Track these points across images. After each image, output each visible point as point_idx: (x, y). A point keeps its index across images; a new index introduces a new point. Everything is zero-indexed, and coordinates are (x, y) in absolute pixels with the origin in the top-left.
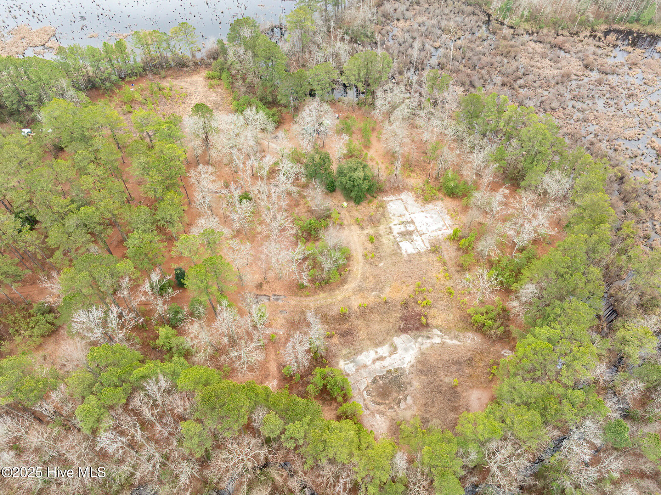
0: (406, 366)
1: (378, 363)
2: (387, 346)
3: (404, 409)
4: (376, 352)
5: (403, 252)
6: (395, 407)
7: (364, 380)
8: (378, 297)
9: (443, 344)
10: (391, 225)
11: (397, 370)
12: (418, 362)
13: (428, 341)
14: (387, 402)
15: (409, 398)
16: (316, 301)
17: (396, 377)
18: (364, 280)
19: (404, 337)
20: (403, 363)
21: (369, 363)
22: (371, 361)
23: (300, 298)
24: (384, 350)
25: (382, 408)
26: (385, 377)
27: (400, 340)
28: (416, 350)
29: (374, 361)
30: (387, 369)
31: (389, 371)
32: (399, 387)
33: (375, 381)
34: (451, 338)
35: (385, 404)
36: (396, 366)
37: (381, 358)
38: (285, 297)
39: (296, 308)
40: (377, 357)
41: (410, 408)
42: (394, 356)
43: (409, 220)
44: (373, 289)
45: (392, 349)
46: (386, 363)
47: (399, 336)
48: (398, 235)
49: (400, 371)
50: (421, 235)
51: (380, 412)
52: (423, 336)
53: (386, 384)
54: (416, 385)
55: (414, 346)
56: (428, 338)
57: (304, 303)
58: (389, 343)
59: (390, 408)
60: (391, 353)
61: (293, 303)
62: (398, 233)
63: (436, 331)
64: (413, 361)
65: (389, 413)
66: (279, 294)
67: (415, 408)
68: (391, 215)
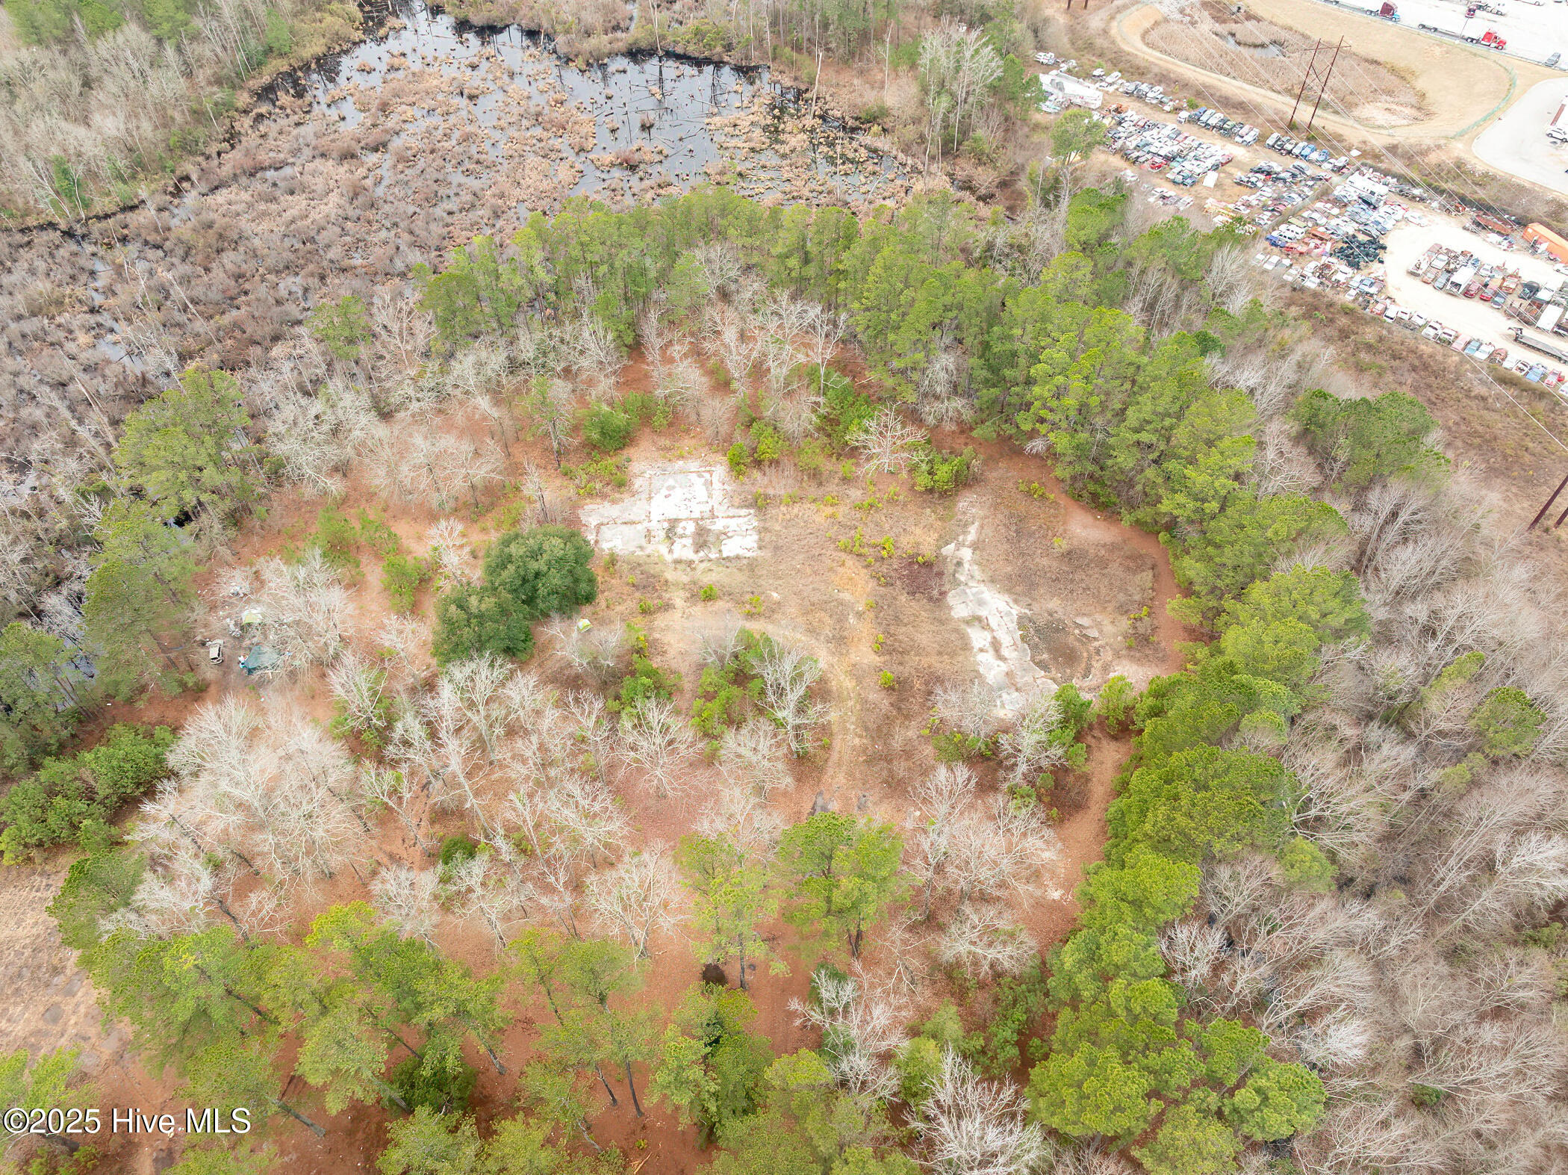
0: (1016, 610)
1: (1005, 652)
2: (969, 630)
3: (1101, 632)
4: (981, 650)
5: (749, 554)
6: (1096, 644)
7: (1039, 681)
8: (859, 615)
9: (975, 546)
10: (669, 558)
11: (1021, 625)
12: (1009, 591)
13: (966, 566)
14: (1085, 654)
15: (1079, 621)
16: (846, 731)
17: (1037, 631)
18: (812, 631)
19: (952, 599)
20: (1009, 614)
21: (1004, 667)
22: (1001, 663)
23: (830, 764)
24: (978, 638)
25: (1097, 665)
26: (1034, 648)
27: (959, 608)
28: (982, 587)
29: (1001, 657)
30: (1019, 642)
31: (1023, 638)
32: (1057, 630)
33: (1042, 665)
34: (964, 533)
35: (1089, 658)
36: (1013, 626)
37: (996, 645)
38: (821, 793)
39: (858, 775)
40: (991, 652)
41: (1099, 625)
42: (993, 622)
43: (666, 525)
44: (841, 620)
45: (976, 623)
46: (1006, 640)
47: (950, 608)
48: (701, 554)
49: (1022, 622)
50: (713, 516)
51: (1106, 669)
52: (955, 571)
53: (1050, 651)
54: (1054, 604)
55: (974, 590)
56: (959, 564)
57: (846, 757)
58: (963, 626)
59: (1098, 653)
60: (985, 626)
61: (841, 779)
62: (697, 552)
63: (949, 550)
64: (1006, 598)
65: (1108, 655)
66: (811, 805)
67: (1099, 617)
68: (639, 553)
